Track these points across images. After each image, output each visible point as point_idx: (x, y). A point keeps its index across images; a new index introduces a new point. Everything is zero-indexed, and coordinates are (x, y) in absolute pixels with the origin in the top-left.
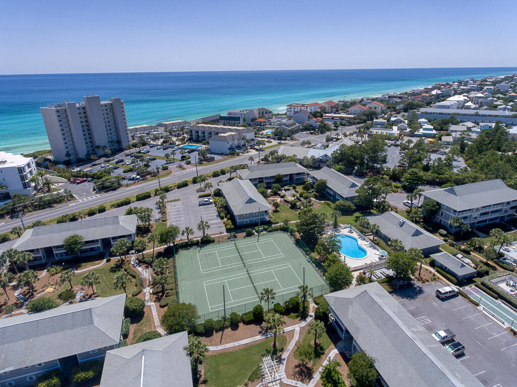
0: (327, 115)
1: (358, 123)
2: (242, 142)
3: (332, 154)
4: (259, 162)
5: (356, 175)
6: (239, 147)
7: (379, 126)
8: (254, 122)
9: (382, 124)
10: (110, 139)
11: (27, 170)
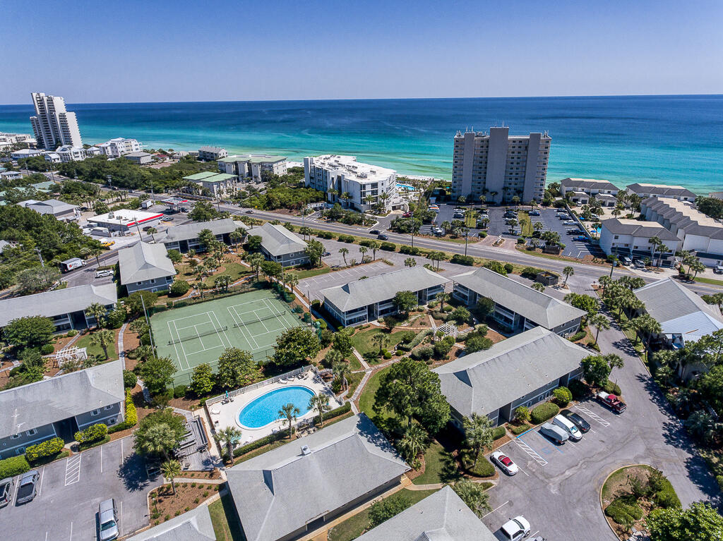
10: (513, 185)
11: (369, 188)
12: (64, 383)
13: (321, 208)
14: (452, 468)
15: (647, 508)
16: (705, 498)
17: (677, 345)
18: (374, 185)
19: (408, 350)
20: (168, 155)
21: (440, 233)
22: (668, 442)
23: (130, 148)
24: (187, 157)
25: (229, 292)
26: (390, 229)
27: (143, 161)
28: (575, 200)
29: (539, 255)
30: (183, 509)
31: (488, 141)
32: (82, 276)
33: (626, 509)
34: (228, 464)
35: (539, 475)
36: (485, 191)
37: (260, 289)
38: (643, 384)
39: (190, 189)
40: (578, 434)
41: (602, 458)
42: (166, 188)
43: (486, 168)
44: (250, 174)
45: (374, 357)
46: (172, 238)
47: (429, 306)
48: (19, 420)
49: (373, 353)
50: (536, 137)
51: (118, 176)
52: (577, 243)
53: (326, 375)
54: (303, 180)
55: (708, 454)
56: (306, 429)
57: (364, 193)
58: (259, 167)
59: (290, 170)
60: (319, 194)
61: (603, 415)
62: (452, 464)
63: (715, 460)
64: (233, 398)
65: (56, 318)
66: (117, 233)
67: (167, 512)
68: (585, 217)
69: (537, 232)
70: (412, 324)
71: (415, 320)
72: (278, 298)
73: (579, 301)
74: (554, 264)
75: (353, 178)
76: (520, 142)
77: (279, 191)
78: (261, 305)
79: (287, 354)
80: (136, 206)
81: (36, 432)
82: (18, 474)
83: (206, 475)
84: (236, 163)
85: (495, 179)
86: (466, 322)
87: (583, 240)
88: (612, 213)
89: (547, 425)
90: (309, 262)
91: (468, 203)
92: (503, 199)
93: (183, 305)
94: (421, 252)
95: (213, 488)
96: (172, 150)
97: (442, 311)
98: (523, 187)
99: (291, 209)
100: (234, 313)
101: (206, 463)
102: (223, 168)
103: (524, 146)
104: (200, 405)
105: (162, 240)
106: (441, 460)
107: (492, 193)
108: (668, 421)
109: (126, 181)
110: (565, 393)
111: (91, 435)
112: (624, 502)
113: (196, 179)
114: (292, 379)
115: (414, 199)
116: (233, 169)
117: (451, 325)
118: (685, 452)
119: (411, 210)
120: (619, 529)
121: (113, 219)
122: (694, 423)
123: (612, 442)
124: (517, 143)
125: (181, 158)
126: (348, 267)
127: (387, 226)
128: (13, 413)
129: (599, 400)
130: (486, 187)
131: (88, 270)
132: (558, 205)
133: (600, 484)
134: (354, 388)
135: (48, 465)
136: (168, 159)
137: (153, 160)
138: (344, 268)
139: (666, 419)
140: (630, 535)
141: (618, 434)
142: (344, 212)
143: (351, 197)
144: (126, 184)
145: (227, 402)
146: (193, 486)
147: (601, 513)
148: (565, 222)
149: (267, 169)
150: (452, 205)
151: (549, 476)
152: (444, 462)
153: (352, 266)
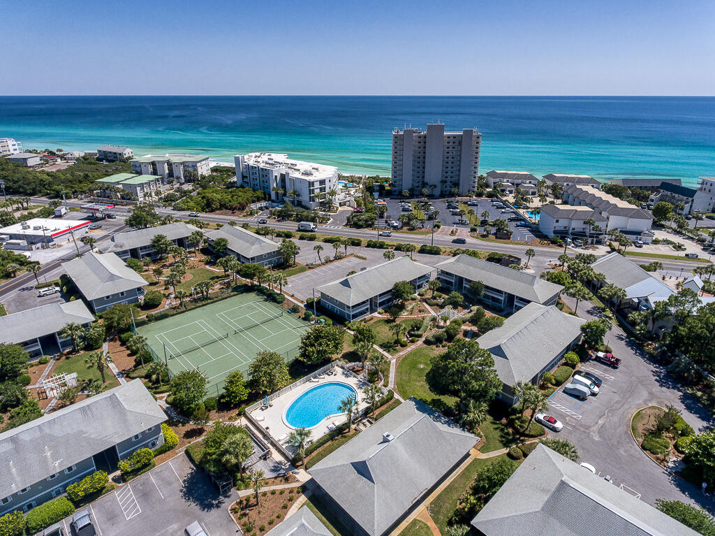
2: (589, 229)
6: (578, 235)
10: (449, 178)
11: (317, 185)
12: (94, 410)
13: (267, 208)
14: (508, 434)
15: (670, 438)
16: (705, 424)
17: (645, 306)
18: (322, 182)
19: (420, 336)
20: (58, 156)
21: (396, 227)
22: (661, 386)
23: (6, 148)
24: (83, 158)
25: (210, 299)
26: (346, 225)
27: (31, 163)
28: (503, 191)
29: (493, 241)
30: (274, 517)
31: (425, 137)
32: (18, 296)
33: (658, 442)
34: (299, 466)
35: (579, 428)
36: (424, 184)
37: (242, 293)
38: (623, 342)
39: (106, 194)
40: (596, 389)
41: (620, 406)
42: (73, 193)
43: (424, 163)
44: (171, 174)
45: (391, 347)
46: (121, 247)
47: (419, 295)
48: (55, 458)
49: (388, 342)
50: (468, 133)
51: (9, 180)
52: (521, 229)
53: (354, 368)
54: (235, 179)
55: (693, 390)
56: (360, 421)
57: (313, 190)
58: (182, 167)
59: (214, 170)
60: (259, 193)
61: (605, 371)
62: (506, 431)
63: (699, 394)
64: (271, 403)
65: (25, 344)
66: (39, 245)
67: (258, 523)
68: (518, 205)
69: (484, 220)
70: (411, 312)
71: (413, 308)
72: (266, 300)
73: (556, 277)
74: (509, 248)
75: (297, 175)
76: (454, 137)
77: (213, 192)
78: (252, 308)
79: (318, 352)
80: (47, 214)
81: (74, 468)
82: (62, 519)
83: (281, 481)
84: (153, 164)
85: (434, 173)
86: (460, 305)
87: (525, 226)
88: (540, 201)
89: (569, 385)
90: (283, 262)
91: (412, 196)
92: (441, 192)
93: (163, 316)
94: (387, 245)
95: (295, 491)
96: (61, 151)
97: (434, 298)
98: (459, 180)
99: (233, 210)
100: (226, 319)
101: (276, 469)
102: (138, 169)
103: (458, 141)
104: (239, 415)
105: (110, 250)
106: (496, 429)
107: (431, 186)
108: (655, 369)
109: (20, 187)
110: (573, 356)
111: (138, 462)
112: (653, 437)
113: (113, 181)
114: (323, 376)
115: (357, 195)
116: (150, 169)
117: (448, 309)
118: (676, 391)
119: (359, 205)
120: (658, 459)
121: (29, 230)
122: (678, 367)
123: (622, 392)
124: (452, 138)
125: (77, 159)
126: (323, 264)
127: (343, 222)
128: (43, 451)
129: (598, 359)
130: (426, 181)
131: (23, 289)
132: (490, 195)
133: (628, 426)
134: (387, 377)
135: (93, 503)
136: (59, 160)
137: (42, 162)
138: (319, 265)
139: (652, 367)
140: (668, 462)
141: (623, 385)
142: (295, 211)
143: (298, 195)
144: (21, 190)
145: (267, 408)
146: (273, 493)
147: (639, 449)
148: (503, 210)
149: (191, 170)
150: (396, 199)
151: (588, 427)
152: (498, 430)
153: (327, 262)
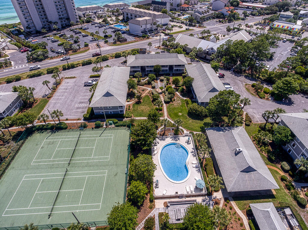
0: (244, 4)
1: (268, 14)
2: (154, 27)
3: (218, 48)
4: (160, 46)
5: (234, 71)
6: (151, 31)
7: (284, 19)
8: (179, 8)
9: (287, 17)
10: (61, 16)
22: (238, 77)
26: (29, 62)
28: (90, 18)
33: (262, 94)
36: (50, 23)
37: (26, 139)
41: (240, 89)
63: (246, 74)
70: (141, 93)
71: (138, 91)
94: (77, 64)
95: (227, 204)
98: (68, 16)
100: (45, 162)
120: (267, 99)
123: (235, 84)
126: (54, 92)
130: (49, 20)
132: (88, 22)
133: (250, 94)
139: (229, 72)
141: (232, 82)
147: (260, 99)
148: (105, 28)
